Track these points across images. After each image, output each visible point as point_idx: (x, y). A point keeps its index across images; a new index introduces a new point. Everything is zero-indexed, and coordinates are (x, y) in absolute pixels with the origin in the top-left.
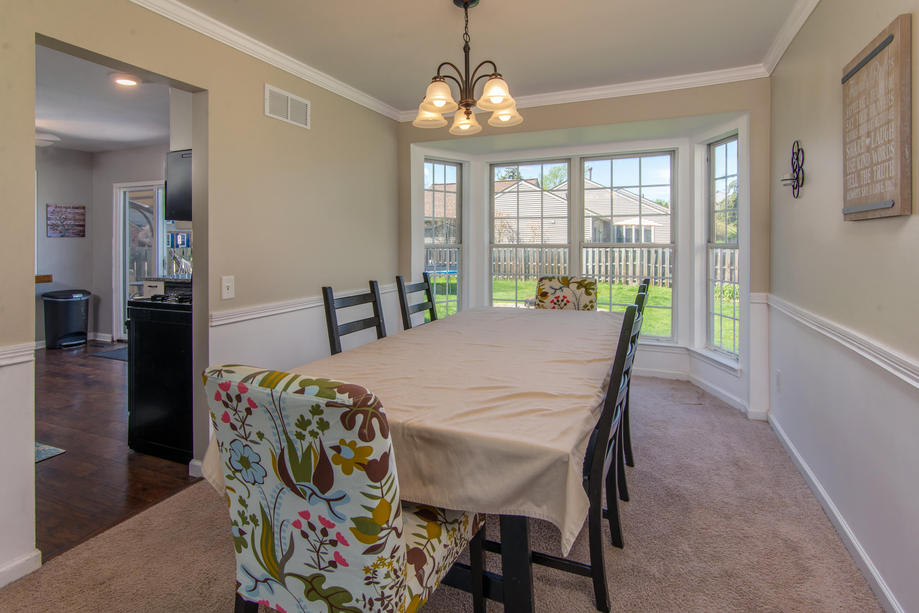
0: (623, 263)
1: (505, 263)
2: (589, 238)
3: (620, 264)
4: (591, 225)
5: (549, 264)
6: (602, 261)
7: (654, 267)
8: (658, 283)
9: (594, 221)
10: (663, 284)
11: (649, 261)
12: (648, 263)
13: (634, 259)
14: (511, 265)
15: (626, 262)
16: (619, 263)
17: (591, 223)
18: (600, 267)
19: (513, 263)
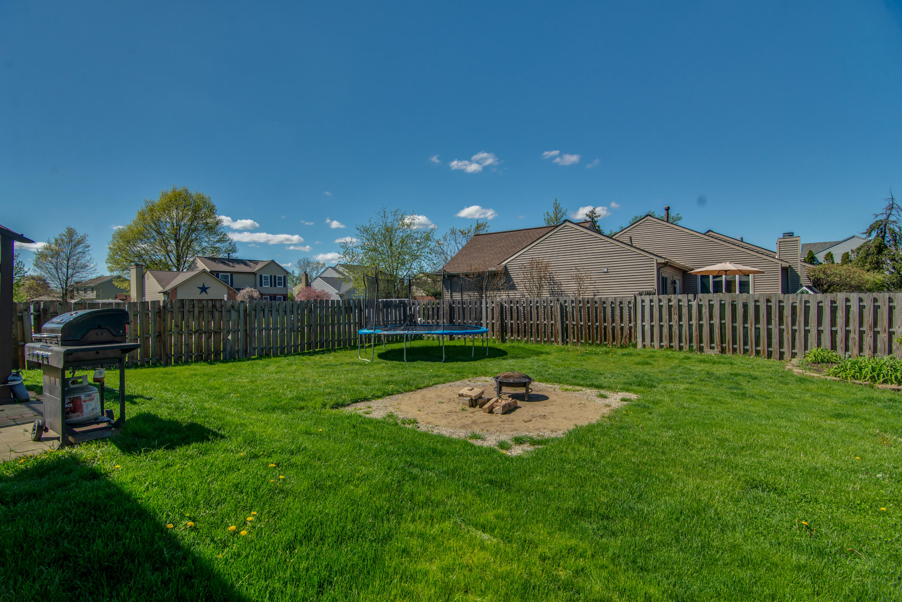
0: (694, 322)
1: (538, 322)
2: (652, 289)
3: (691, 323)
4: (655, 273)
5: (592, 324)
6: (664, 319)
7: (741, 328)
8: (750, 350)
9: (660, 268)
10: (758, 353)
11: (734, 319)
12: (732, 323)
13: (711, 317)
14: (545, 324)
15: (699, 321)
16: (689, 322)
17: (655, 270)
18: (661, 327)
19: (548, 322)
